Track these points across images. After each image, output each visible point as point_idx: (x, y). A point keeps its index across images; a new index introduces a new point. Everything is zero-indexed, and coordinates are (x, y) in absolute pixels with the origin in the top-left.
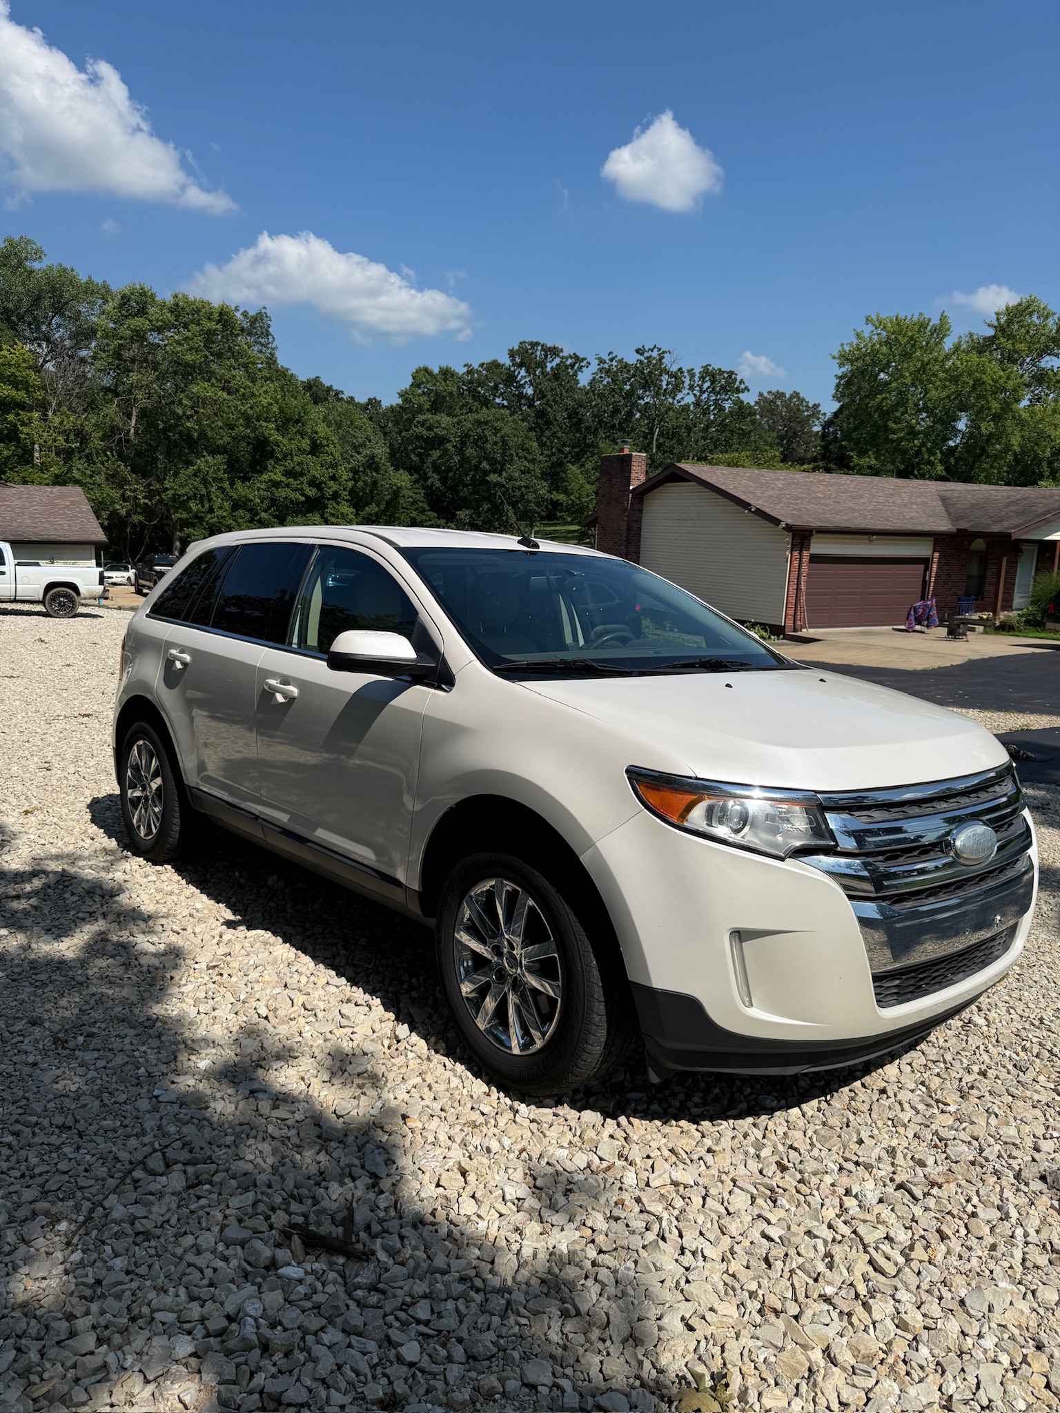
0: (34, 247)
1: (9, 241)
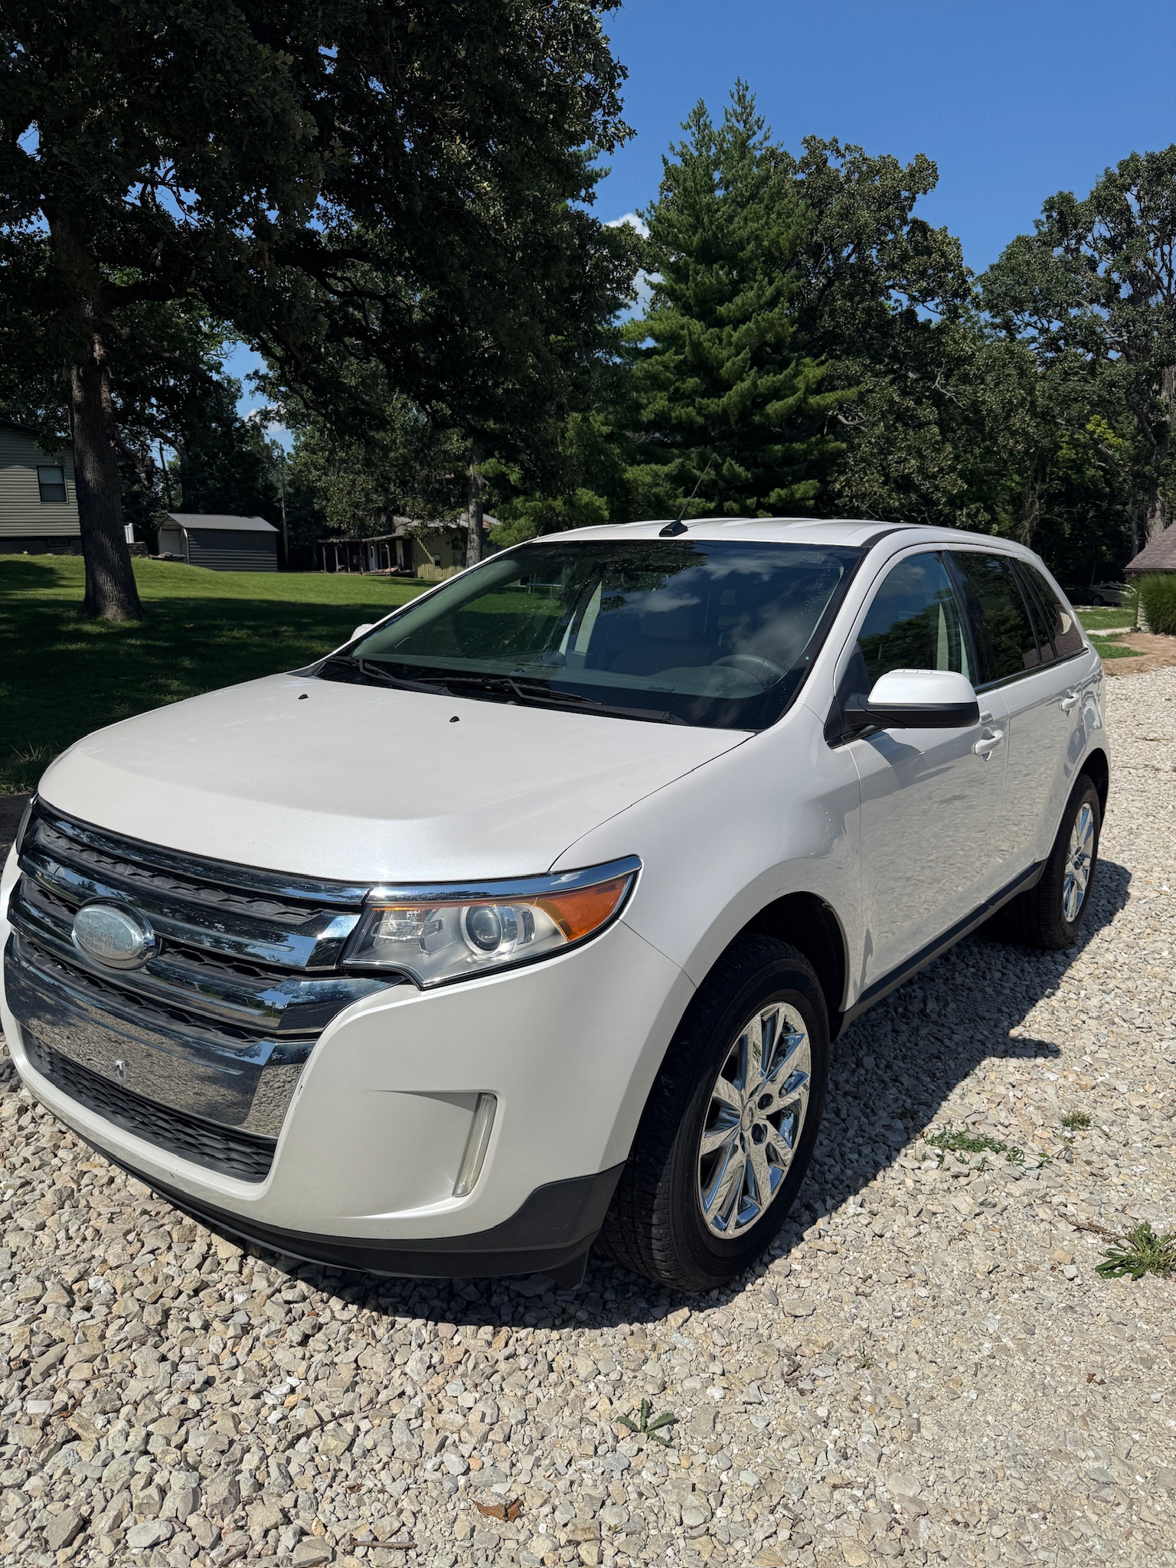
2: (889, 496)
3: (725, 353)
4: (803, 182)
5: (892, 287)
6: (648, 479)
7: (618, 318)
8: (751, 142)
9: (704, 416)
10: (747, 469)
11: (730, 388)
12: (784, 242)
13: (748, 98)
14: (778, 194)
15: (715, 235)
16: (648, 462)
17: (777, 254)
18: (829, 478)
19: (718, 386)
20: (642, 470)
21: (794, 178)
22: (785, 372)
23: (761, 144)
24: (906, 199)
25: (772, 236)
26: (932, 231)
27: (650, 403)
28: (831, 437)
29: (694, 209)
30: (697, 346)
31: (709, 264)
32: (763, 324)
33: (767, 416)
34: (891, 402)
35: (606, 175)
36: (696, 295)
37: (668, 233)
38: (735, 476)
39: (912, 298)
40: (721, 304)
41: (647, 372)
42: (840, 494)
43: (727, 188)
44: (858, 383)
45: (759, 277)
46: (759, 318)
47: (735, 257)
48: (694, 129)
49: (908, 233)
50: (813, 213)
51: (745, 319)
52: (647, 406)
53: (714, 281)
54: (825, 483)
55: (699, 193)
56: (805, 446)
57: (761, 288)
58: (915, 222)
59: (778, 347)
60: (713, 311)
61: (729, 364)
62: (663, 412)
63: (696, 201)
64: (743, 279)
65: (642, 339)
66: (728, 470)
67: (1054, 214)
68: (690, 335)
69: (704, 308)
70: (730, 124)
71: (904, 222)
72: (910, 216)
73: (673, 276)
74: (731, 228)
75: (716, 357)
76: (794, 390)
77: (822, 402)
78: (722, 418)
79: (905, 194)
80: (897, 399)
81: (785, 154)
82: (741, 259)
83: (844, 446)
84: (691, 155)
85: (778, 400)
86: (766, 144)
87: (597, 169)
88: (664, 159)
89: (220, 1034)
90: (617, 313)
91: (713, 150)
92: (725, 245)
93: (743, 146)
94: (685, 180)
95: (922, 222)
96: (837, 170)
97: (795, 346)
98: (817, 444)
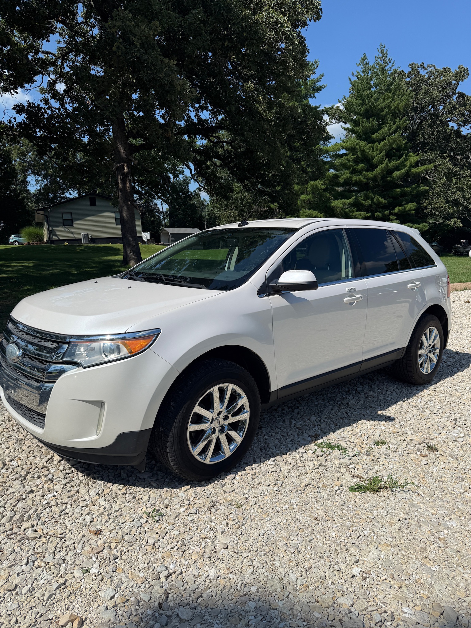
2: (449, 207)
3: (375, 153)
4: (409, 81)
5: (450, 121)
6: (341, 206)
7: (330, 142)
8: (386, 68)
9: (366, 179)
10: (385, 199)
11: (377, 167)
12: (401, 107)
13: (385, 51)
14: (399, 87)
15: (371, 107)
16: (341, 199)
17: (398, 112)
18: (421, 202)
19: (372, 167)
20: (338, 202)
21: (406, 80)
22: (401, 159)
23: (391, 68)
24: (454, 84)
25: (395, 105)
26: (467, 96)
27: (342, 175)
28: (422, 185)
29: (362, 97)
30: (363, 151)
31: (368, 118)
32: (391, 141)
33: (393, 178)
34: (449, 169)
35: (325, 87)
36: (363, 131)
37: (351, 108)
38: (380, 203)
39: (459, 125)
40: (373, 133)
41: (341, 163)
42: (426, 208)
43: (376, 87)
44: (434, 162)
45: (389, 122)
46: (389, 138)
47: (379, 115)
48: (362, 65)
49: (456, 98)
50: (413, 94)
51: (384, 139)
52: (341, 176)
53: (370, 125)
54: (419, 203)
55: (364, 91)
56: (410, 189)
57: (390, 126)
58: (459, 93)
59: (399, 149)
60: (370, 137)
61: (376, 158)
62: (348, 178)
63: (362, 94)
64: (383, 124)
65: (339, 150)
66: (377, 200)
68: (360, 147)
69: (366, 136)
70: (378, 62)
71: (454, 94)
72: (457, 91)
73: (354, 124)
74: (378, 103)
75: (371, 155)
76: (405, 166)
77: (417, 171)
78: (374, 179)
79: (454, 82)
80: (451, 167)
81: (402, 71)
82: (382, 115)
83: (428, 188)
84: (361, 75)
85: (398, 171)
86: (393, 68)
87: (321, 85)
88: (349, 79)
89: (35, 382)
90: (330, 141)
91: (370, 73)
92: (375, 110)
93: (383, 70)
94: (358, 86)
95: (462, 93)
96: (425, 76)
97: (406, 148)
98: (415, 188)
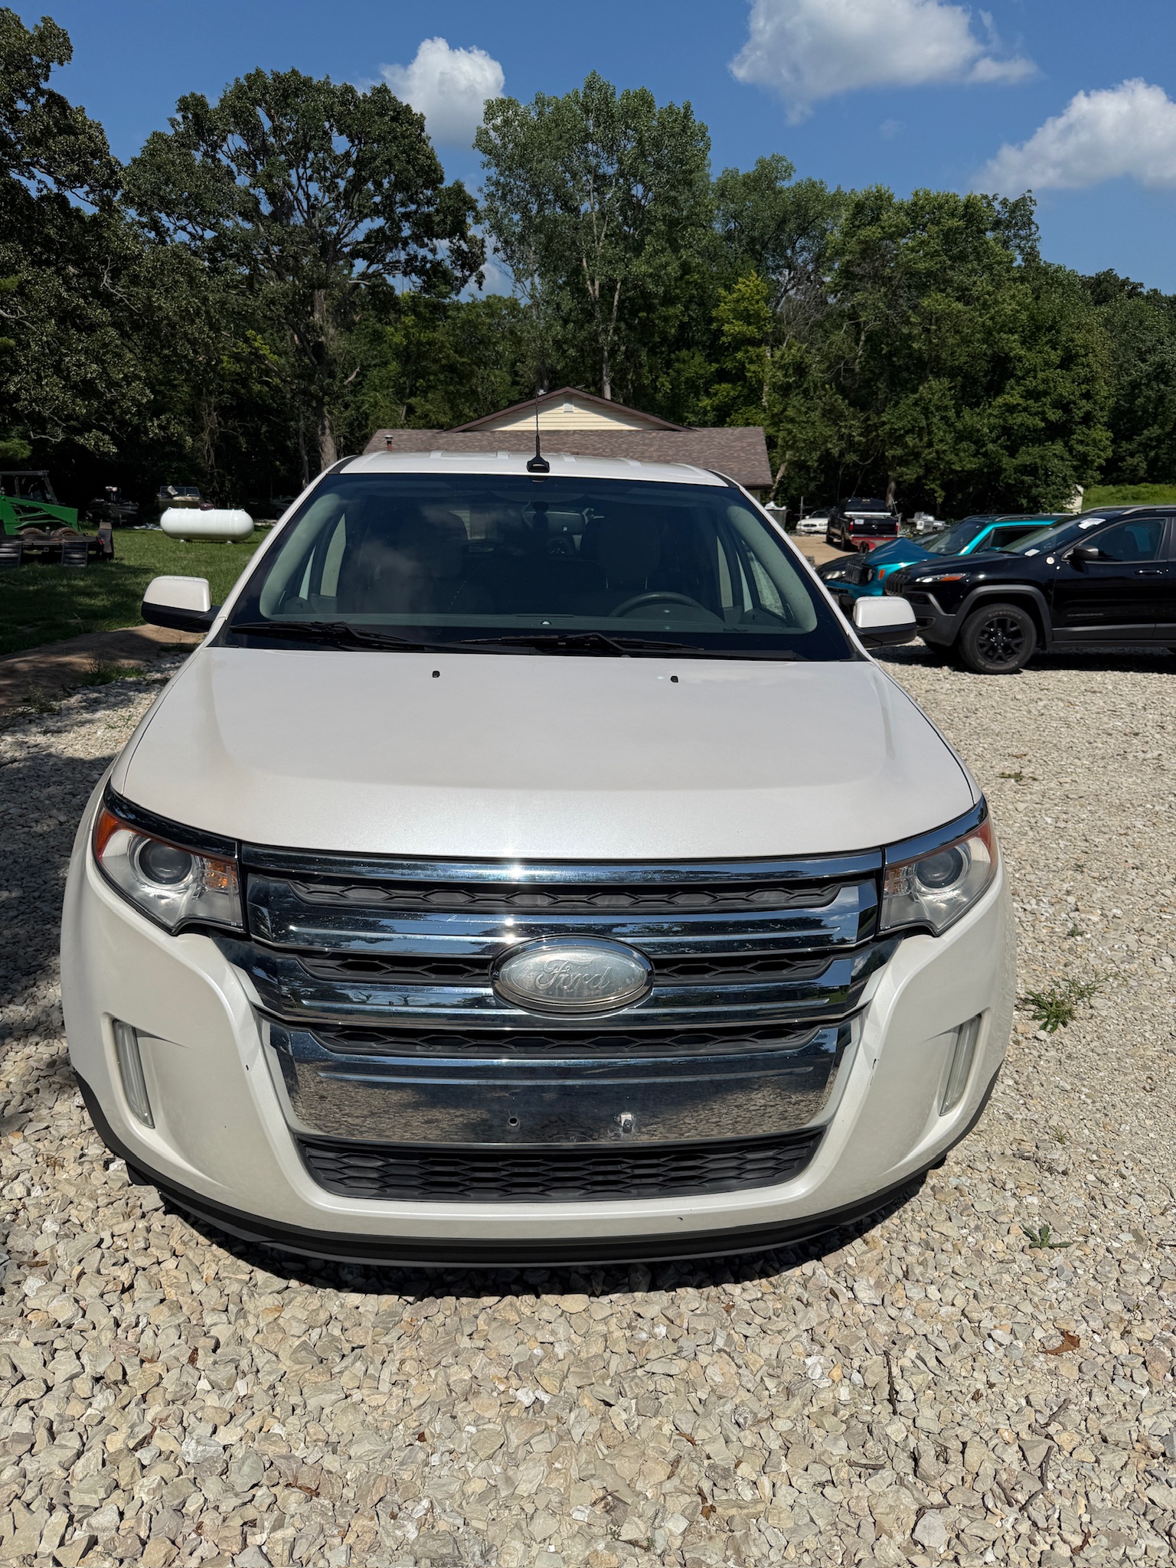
0: (785, 163)
1: (761, 163)
2: (73, 401)
24: (39, 66)
26: (72, 109)
34: (59, 298)
39: (59, 182)
49: (45, 105)
58: (51, 94)
67: (190, 116)
71: (40, 92)
72: (46, 86)
79: (36, 60)
83: (12, 342)
95: (59, 96)
